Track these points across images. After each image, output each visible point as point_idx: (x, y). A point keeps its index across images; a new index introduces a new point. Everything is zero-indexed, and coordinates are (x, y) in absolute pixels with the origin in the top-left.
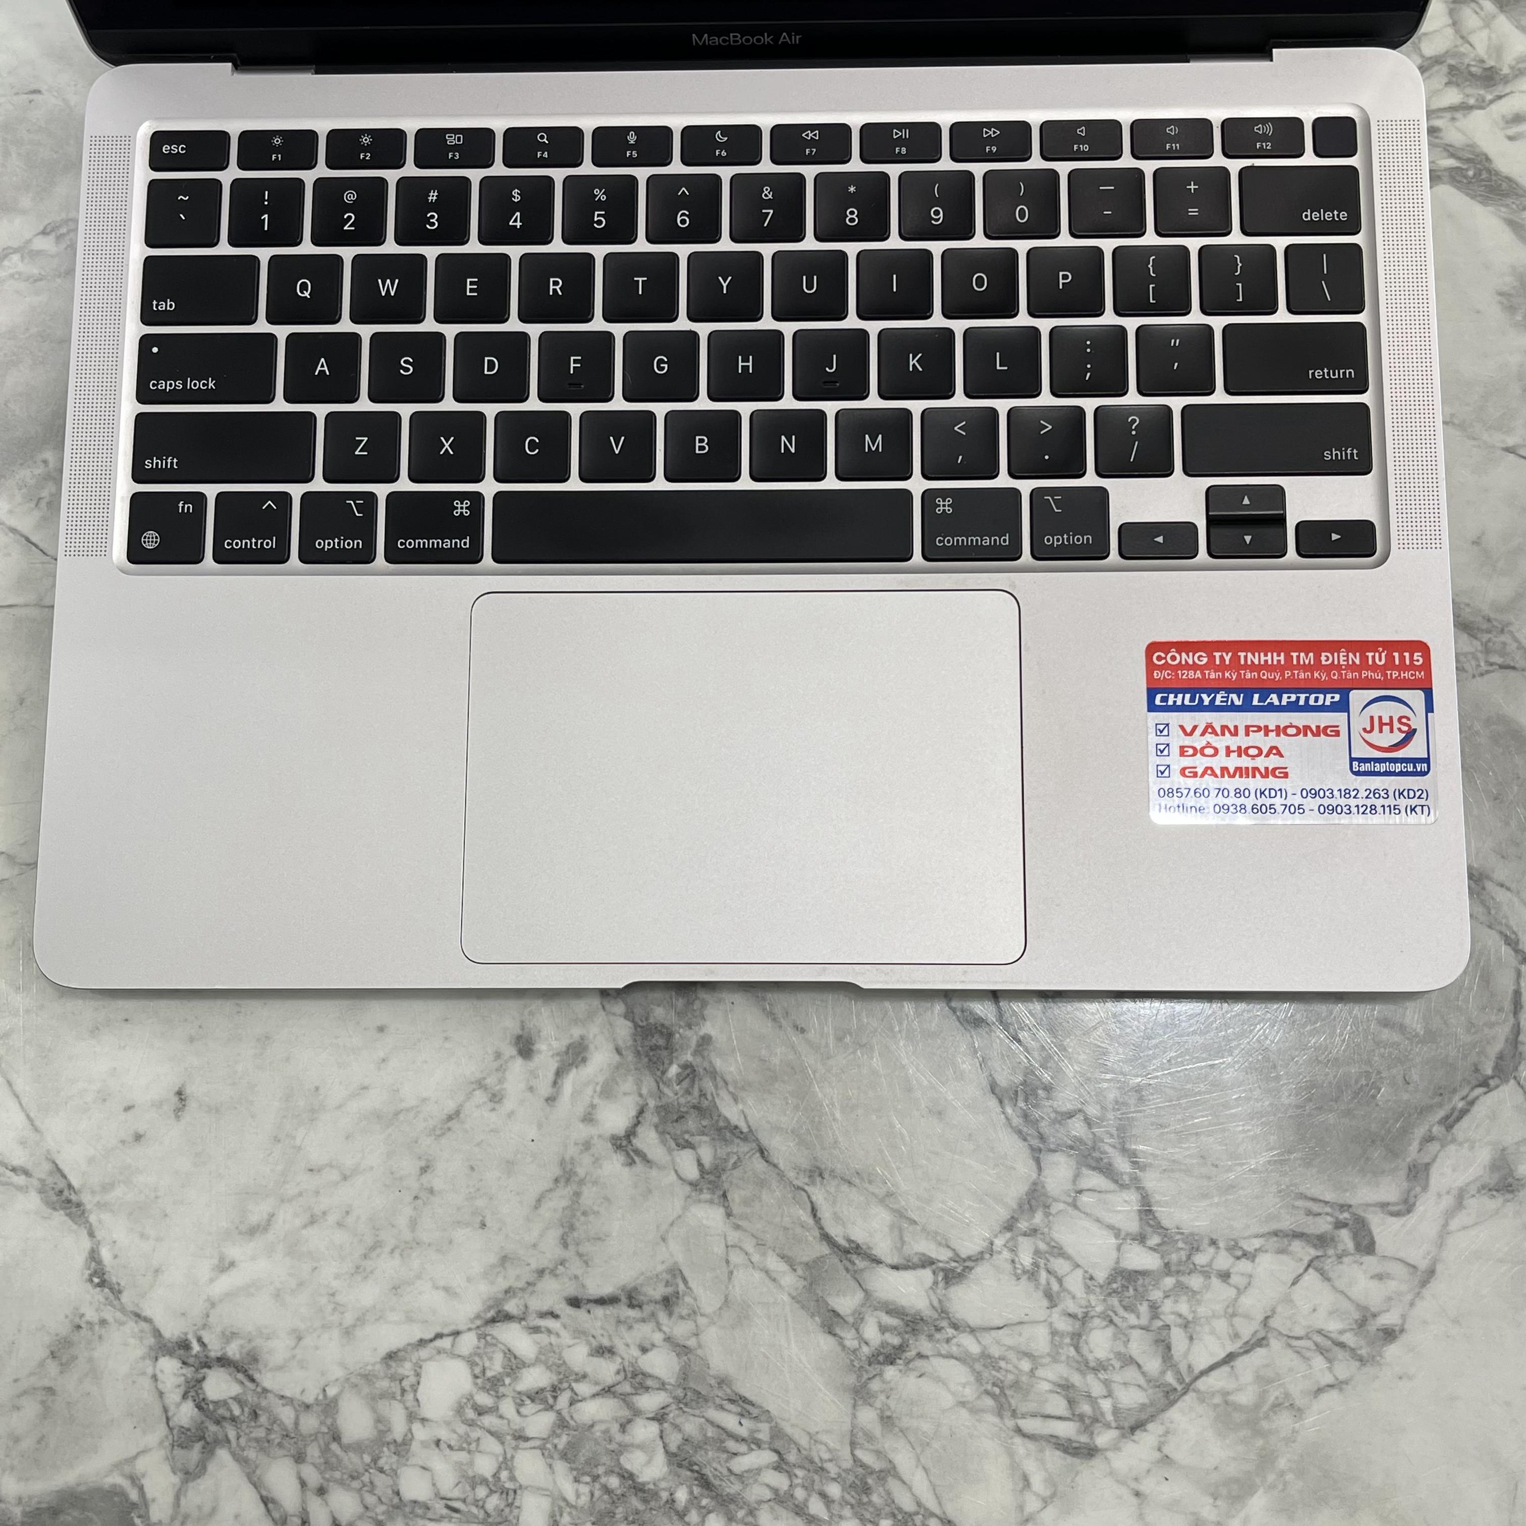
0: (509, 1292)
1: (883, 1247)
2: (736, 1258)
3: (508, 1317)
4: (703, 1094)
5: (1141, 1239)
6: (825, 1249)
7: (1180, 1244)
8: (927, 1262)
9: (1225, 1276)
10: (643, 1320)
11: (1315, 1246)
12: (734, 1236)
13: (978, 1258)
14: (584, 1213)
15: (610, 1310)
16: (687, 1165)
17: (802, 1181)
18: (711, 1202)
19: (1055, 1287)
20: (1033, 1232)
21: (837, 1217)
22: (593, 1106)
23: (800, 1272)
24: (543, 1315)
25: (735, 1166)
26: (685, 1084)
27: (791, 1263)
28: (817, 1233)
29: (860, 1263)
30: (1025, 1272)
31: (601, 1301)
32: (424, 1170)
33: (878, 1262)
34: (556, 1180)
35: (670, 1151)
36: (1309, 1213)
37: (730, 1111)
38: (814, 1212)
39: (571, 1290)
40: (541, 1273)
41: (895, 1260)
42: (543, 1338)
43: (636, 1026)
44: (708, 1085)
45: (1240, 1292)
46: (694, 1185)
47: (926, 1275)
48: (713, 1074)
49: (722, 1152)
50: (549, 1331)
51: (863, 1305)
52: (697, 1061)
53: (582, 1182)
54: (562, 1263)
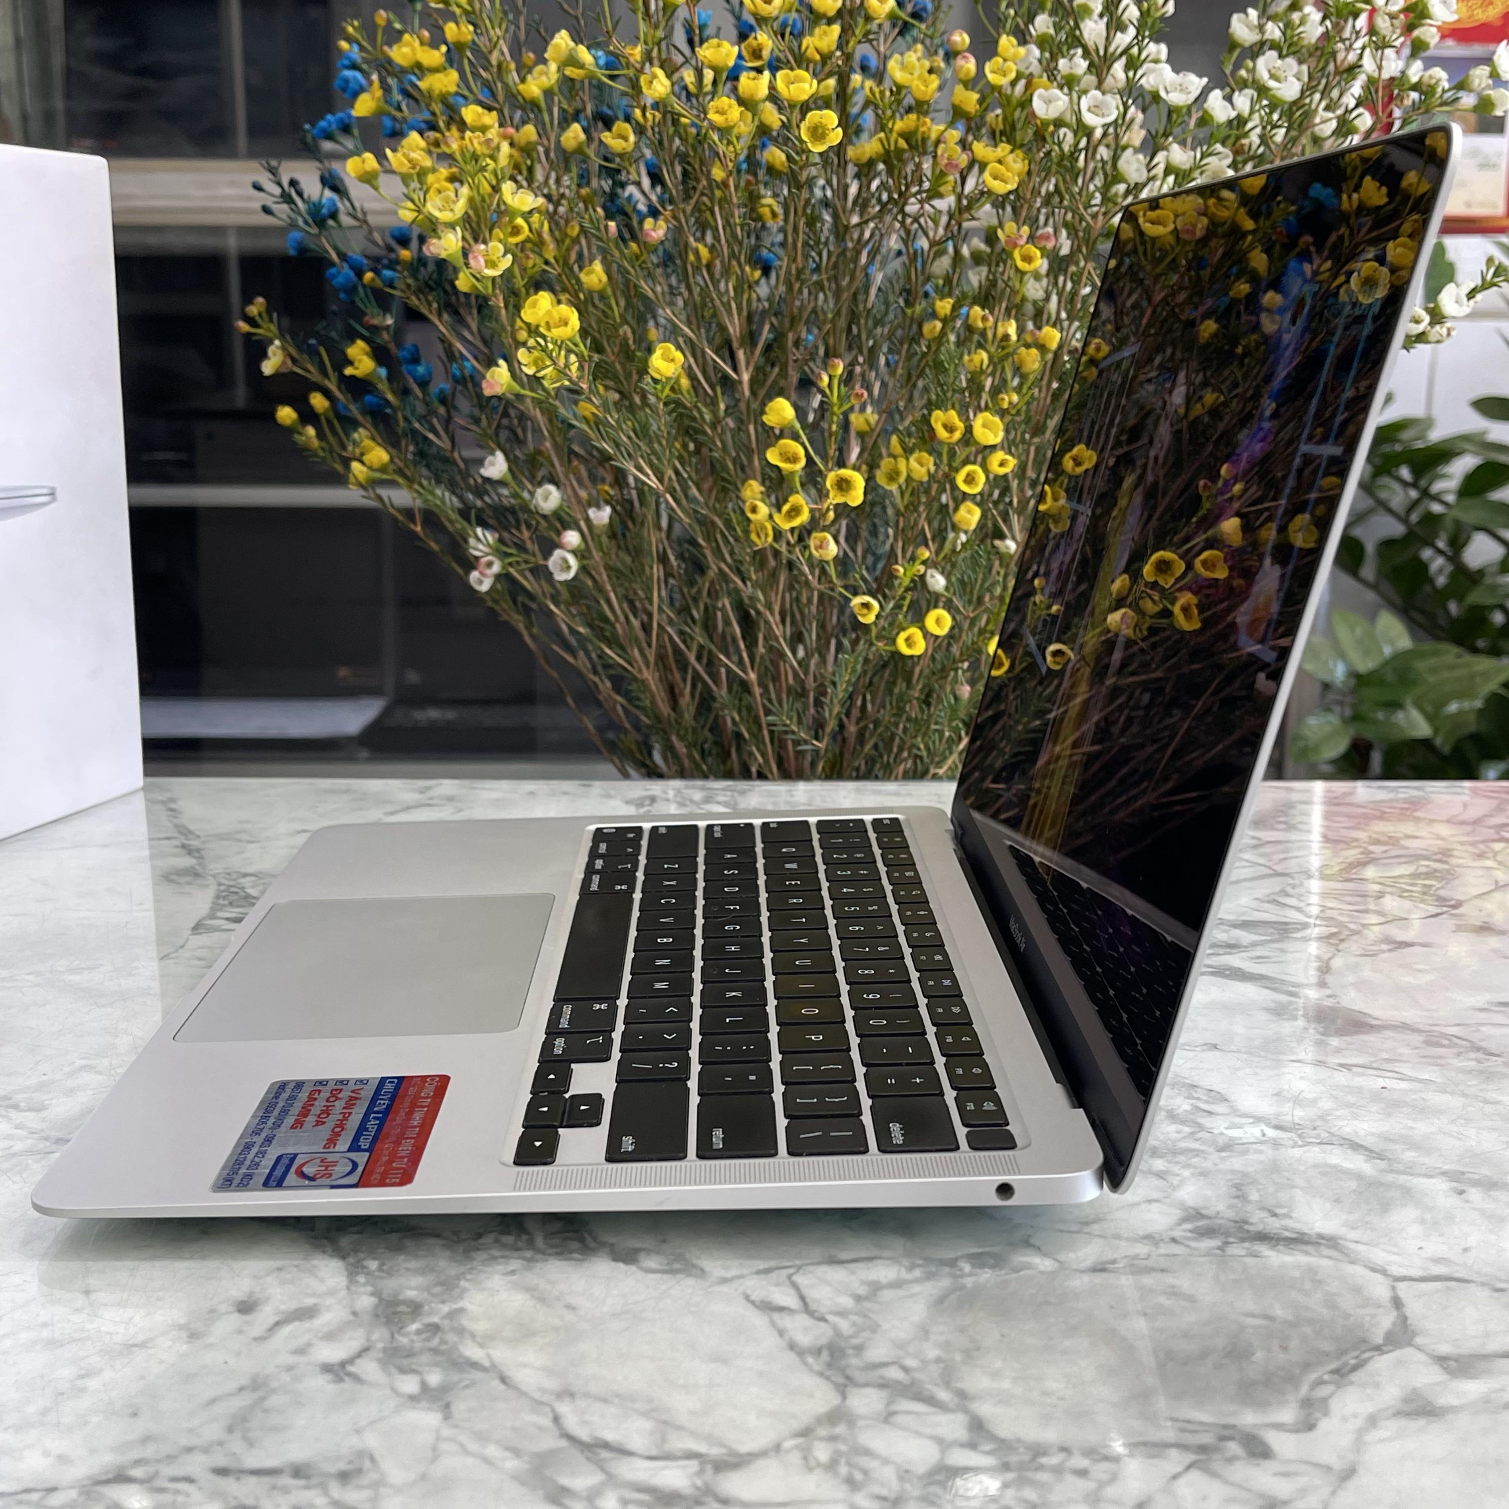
0: (138, 1462)
1: (637, 1443)
2: (445, 1446)
3: (129, 1480)
4: (443, 1342)
5: (972, 1446)
6: (564, 1443)
7: (1021, 1450)
8: (691, 1455)
9: (1082, 1473)
10: (307, 1487)
11: (1197, 1453)
12: (447, 1432)
13: (763, 1454)
14: (265, 1411)
15: (267, 1480)
16: (409, 1385)
17: (546, 1398)
18: (430, 1409)
19: (858, 1476)
20: (833, 1439)
21: (586, 1423)
22: (309, 1345)
23: (526, 1458)
24: (174, 1479)
25: (467, 1387)
26: (424, 1336)
27: (516, 1452)
28: (557, 1433)
29: (604, 1454)
30: (819, 1464)
31: (257, 1472)
32: (81, 1377)
33: (629, 1453)
34: (241, 1389)
35: (389, 1375)
36: (1183, 1430)
37: (472, 1351)
38: (556, 1419)
39: (221, 1461)
40: (189, 1450)
41: (654, 1453)
42: (166, 1498)
43: (381, 1299)
44: (451, 1337)
45: (1102, 1485)
46: (412, 1398)
47: (694, 1465)
48: (461, 1331)
49: (455, 1377)
50: (177, 1492)
51: (603, 1484)
52: (446, 1324)
53: (274, 1391)
54: (220, 1444)
